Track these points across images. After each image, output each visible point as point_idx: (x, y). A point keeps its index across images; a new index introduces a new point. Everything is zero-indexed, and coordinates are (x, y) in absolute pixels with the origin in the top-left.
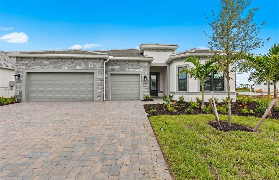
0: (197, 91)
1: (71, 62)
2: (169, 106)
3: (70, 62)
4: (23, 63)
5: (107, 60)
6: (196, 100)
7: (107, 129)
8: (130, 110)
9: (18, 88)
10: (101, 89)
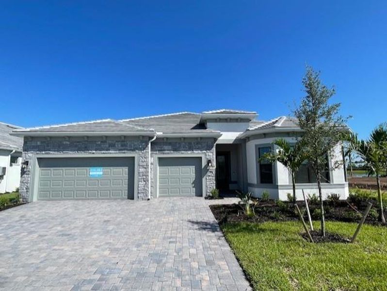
0: (288, 184)
1: (102, 142)
2: (248, 208)
3: (99, 143)
4: (33, 144)
5: (153, 138)
6: (287, 197)
7: (170, 242)
8: (192, 214)
9: (24, 182)
10: (145, 181)
